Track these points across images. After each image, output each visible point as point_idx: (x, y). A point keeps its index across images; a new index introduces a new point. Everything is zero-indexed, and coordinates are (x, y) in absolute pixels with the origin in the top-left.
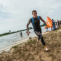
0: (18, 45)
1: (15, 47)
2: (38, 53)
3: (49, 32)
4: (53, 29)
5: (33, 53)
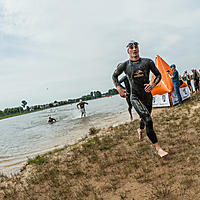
0: (50, 153)
1: (39, 161)
2: (117, 186)
3: (160, 110)
4: (175, 100)
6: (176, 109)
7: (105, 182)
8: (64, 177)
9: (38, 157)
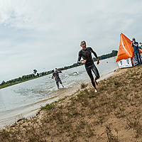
0: (56, 102)
1: (48, 108)
2: (103, 121)
3: (126, 70)
4: (135, 62)
5: (90, 121)
6: (136, 68)
7: (95, 118)
8: (66, 117)
9: (48, 105)
